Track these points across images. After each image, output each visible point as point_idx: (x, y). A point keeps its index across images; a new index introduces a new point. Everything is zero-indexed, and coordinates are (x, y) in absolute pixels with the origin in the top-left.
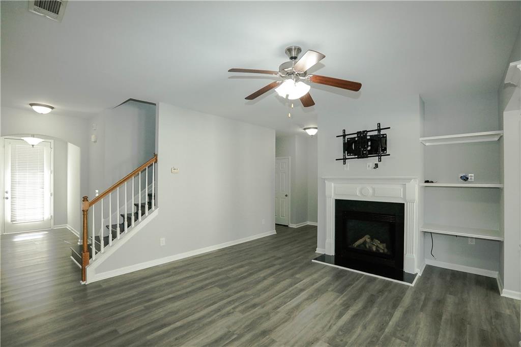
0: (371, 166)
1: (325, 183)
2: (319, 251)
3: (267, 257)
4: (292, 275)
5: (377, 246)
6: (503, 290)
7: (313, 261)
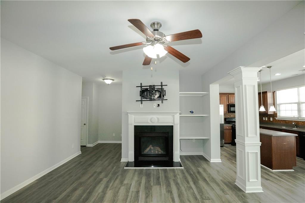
0: (155, 105)
1: (128, 116)
2: (123, 160)
3: (90, 175)
4: (122, 182)
5: (158, 151)
6: (211, 160)
7: (125, 168)
